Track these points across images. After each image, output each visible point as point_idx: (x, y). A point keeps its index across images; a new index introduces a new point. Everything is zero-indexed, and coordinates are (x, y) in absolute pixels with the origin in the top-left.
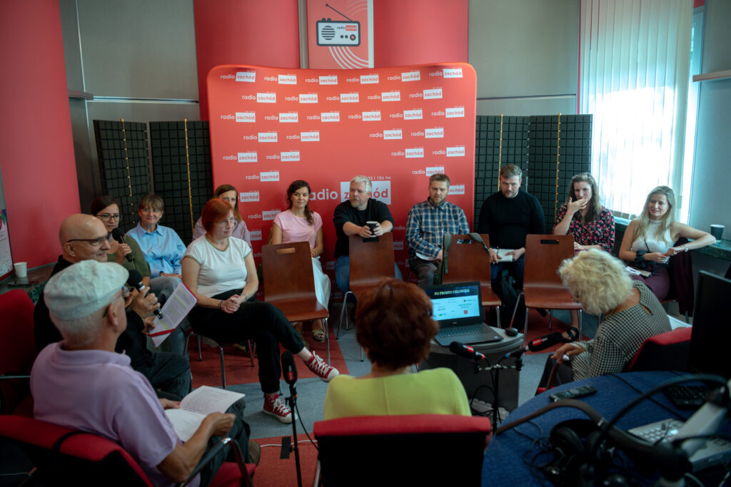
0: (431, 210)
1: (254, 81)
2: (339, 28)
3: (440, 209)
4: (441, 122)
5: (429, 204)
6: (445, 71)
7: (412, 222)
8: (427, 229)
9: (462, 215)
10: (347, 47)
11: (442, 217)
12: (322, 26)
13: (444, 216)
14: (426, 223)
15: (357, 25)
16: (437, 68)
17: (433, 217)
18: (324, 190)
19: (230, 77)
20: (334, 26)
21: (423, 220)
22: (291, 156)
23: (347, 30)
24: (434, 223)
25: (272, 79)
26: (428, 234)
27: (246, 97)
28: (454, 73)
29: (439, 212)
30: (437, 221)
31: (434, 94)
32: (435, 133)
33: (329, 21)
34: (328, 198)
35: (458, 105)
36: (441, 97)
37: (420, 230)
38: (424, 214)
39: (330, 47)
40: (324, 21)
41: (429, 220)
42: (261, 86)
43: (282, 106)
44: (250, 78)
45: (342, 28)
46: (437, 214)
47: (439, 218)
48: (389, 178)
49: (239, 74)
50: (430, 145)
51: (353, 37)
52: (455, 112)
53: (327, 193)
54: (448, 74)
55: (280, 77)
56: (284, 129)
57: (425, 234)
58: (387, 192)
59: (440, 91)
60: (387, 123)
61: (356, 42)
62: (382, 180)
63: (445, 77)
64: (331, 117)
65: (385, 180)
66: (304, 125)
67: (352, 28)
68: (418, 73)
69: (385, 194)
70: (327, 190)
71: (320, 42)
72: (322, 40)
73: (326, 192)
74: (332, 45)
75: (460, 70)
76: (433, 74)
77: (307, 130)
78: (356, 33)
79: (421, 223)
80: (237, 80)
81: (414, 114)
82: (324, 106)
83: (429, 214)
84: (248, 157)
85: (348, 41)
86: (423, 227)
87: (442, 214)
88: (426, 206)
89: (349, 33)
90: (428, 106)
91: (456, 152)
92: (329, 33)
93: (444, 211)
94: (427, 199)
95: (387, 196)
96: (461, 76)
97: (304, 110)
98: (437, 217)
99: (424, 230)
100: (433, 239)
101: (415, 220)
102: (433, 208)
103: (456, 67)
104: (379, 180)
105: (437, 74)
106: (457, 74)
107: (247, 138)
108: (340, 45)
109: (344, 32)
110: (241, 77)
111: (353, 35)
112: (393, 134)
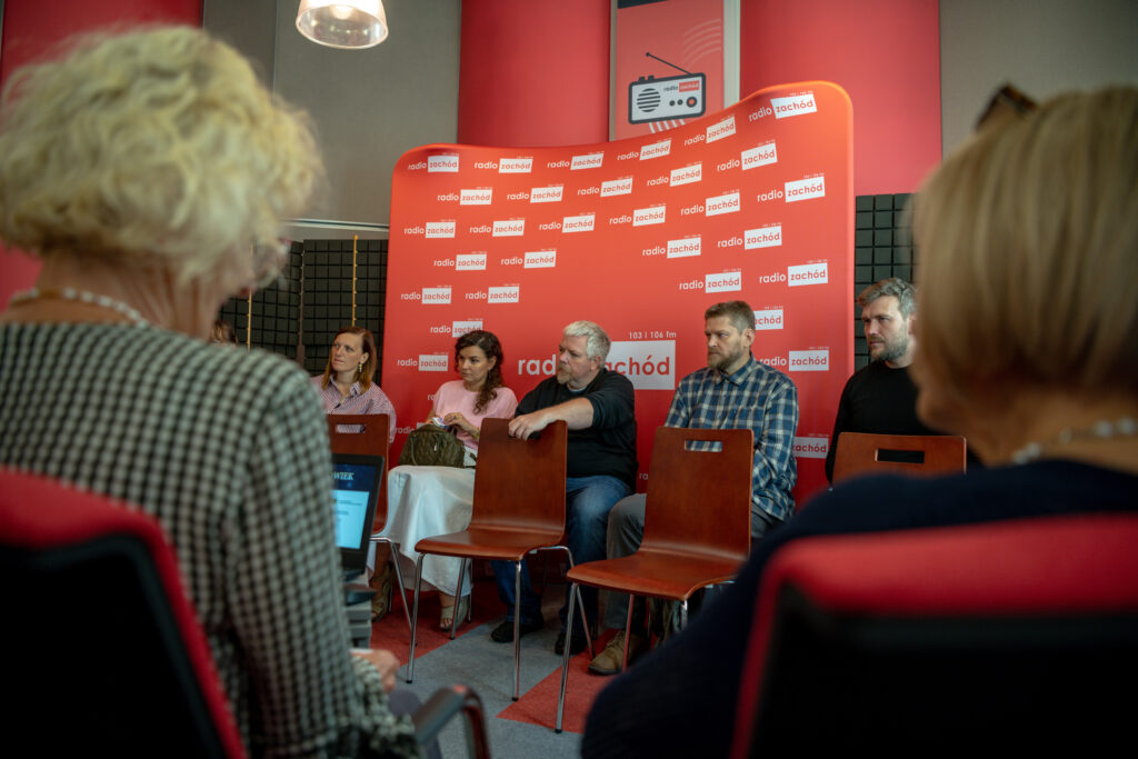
1: (456, 170)
2: (667, 89)
3: (732, 384)
4: (775, 210)
6: (776, 102)
7: (672, 411)
9: (778, 398)
10: (681, 121)
11: (732, 400)
12: (638, 90)
13: (738, 399)
15: (700, 79)
17: (715, 401)
18: (554, 357)
19: (420, 166)
20: (658, 87)
22: (504, 294)
23: (681, 91)
25: (489, 165)
27: (443, 198)
29: (730, 389)
31: (761, 156)
32: (764, 237)
33: (652, 80)
35: (811, 173)
36: (774, 160)
39: (651, 124)
40: (642, 81)
42: (468, 179)
43: (501, 210)
44: (449, 165)
45: (673, 88)
46: (724, 393)
47: (727, 404)
48: (674, 334)
49: (431, 159)
51: (691, 102)
52: (806, 189)
54: (784, 108)
55: (503, 161)
56: (499, 249)
58: (667, 364)
59: (771, 147)
61: (697, 109)
62: (659, 339)
63: (779, 115)
64: (579, 223)
65: (665, 338)
66: (533, 240)
67: (690, 86)
68: (731, 120)
69: (663, 368)
71: (634, 118)
72: (638, 114)
74: (654, 120)
75: (809, 97)
76: (754, 116)
77: (537, 249)
78: (698, 94)
80: (431, 170)
81: (724, 204)
82: (571, 205)
84: (436, 296)
85: (683, 110)
87: (735, 393)
89: (685, 96)
90: (752, 183)
91: (808, 274)
92: (651, 101)
93: (742, 387)
95: (667, 372)
96: (814, 109)
97: (535, 214)
98: (724, 399)
101: (678, 408)
104: (654, 339)
105: (763, 113)
106: (803, 105)
107: (439, 263)
108: (669, 119)
109: (676, 95)
110: (436, 165)
111: (693, 98)
112: (685, 247)
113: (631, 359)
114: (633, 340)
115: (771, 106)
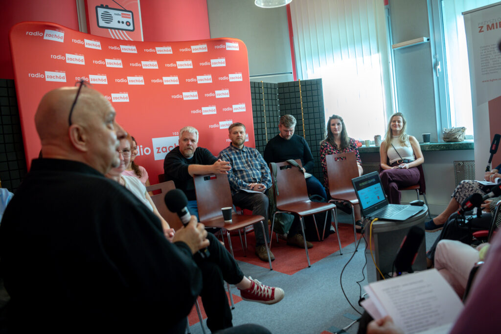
0: (236, 152)
1: (62, 41)
2: (116, 14)
3: (243, 151)
4: (226, 85)
5: (233, 148)
6: (228, 44)
8: (238, 168)
10: (124, 31)
12: (101, 11)
14: (237, 164)
15: (130, 13)
16: (221, 41)
17: (240, 158)
18: (138, 147)
20: (112, 12)
21: (234, 162)
23: (123, 17)
24: (242, 163)
25: (79, 42)
26: (241, 171)
27: (55, 57)
28: (233, 46)
30: (244, 160)
31: (219, 62)
32: (223, 94)
33: (107, 7)
34: (142, 154)
35: (238, 72)
36: (224, 65)
37: (234, 170)
38: (232, 157)
39: (109, 30)
40: (102, 6)
41: (238, 161)
42: (69, 48)
44: (58, 37)
45: (118, 15)
50: (221, 104)
51: (128, 24)
52: (236, 77)
53: (142, 149)
54: (230, 47)
55: (86, 41)
57: (238, 173)
59: (223, 60)
60: (185, 86)
61: (131, 28)
63: (227, 49)
64: (136, 81)
67: (128, 16)
68: (205, 46)
70: (141, 146)
71: (100, 25)
72: (102, 23)
73: (140, 148)
74: (111, 28)
75: (237, 45)
76: (218, 47)
77: (117, 91)
78: (130, 20)
79: (232, 165)
80: (45, 38)
81: (205, 79)
82: (128, 71)
83: (236, 156)
85: (124, 26)
86: (235, 167)
88: (231, 150)
89: (125, 20)
90: (216, 73)
91: (240, 108)
92: (108, 19)
94: (229, 145)
96: (238, 49)
98: (243, 157)
99: (236, 169)
100: (247, 175)
102: (237, 151)
103: (235, 42)
105: (221, 46)
106: (235, 47)
108: (118, 29)
109: (121, 19)
110: (50, 36)
111: (129, 22)
112: (190, 96)
113: (175, 144)
114: (175, 136)
115: (225, 45)
